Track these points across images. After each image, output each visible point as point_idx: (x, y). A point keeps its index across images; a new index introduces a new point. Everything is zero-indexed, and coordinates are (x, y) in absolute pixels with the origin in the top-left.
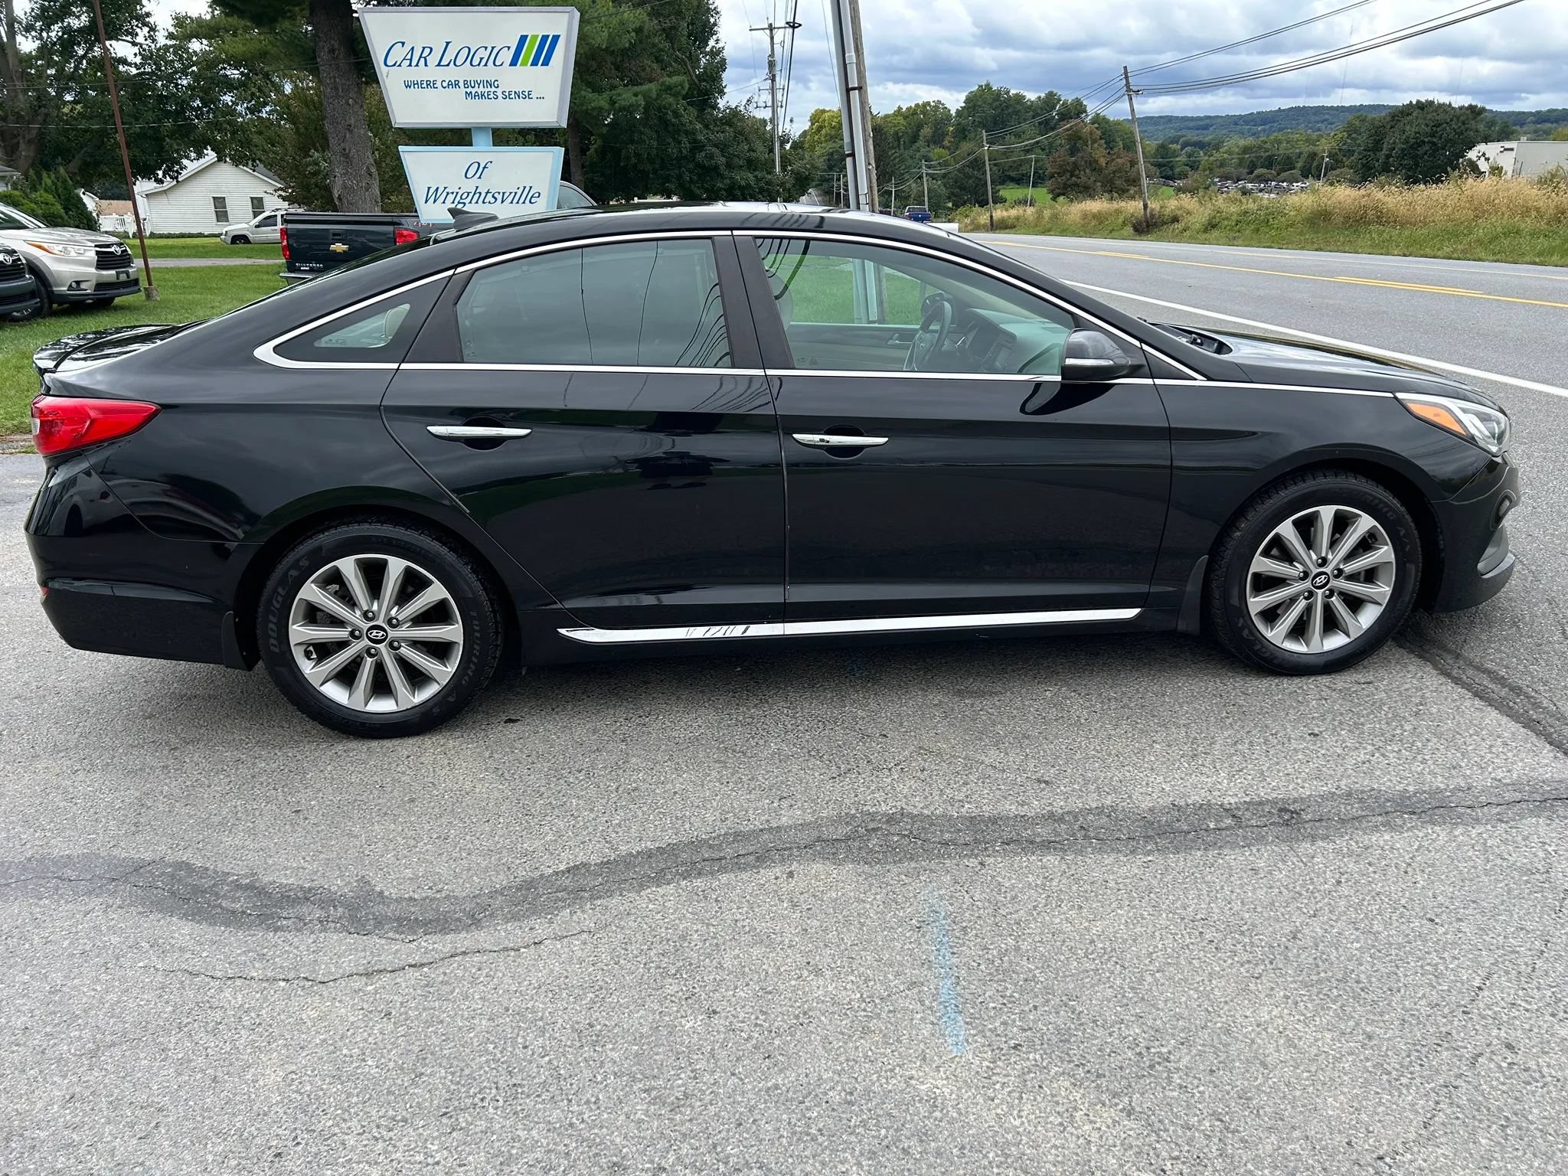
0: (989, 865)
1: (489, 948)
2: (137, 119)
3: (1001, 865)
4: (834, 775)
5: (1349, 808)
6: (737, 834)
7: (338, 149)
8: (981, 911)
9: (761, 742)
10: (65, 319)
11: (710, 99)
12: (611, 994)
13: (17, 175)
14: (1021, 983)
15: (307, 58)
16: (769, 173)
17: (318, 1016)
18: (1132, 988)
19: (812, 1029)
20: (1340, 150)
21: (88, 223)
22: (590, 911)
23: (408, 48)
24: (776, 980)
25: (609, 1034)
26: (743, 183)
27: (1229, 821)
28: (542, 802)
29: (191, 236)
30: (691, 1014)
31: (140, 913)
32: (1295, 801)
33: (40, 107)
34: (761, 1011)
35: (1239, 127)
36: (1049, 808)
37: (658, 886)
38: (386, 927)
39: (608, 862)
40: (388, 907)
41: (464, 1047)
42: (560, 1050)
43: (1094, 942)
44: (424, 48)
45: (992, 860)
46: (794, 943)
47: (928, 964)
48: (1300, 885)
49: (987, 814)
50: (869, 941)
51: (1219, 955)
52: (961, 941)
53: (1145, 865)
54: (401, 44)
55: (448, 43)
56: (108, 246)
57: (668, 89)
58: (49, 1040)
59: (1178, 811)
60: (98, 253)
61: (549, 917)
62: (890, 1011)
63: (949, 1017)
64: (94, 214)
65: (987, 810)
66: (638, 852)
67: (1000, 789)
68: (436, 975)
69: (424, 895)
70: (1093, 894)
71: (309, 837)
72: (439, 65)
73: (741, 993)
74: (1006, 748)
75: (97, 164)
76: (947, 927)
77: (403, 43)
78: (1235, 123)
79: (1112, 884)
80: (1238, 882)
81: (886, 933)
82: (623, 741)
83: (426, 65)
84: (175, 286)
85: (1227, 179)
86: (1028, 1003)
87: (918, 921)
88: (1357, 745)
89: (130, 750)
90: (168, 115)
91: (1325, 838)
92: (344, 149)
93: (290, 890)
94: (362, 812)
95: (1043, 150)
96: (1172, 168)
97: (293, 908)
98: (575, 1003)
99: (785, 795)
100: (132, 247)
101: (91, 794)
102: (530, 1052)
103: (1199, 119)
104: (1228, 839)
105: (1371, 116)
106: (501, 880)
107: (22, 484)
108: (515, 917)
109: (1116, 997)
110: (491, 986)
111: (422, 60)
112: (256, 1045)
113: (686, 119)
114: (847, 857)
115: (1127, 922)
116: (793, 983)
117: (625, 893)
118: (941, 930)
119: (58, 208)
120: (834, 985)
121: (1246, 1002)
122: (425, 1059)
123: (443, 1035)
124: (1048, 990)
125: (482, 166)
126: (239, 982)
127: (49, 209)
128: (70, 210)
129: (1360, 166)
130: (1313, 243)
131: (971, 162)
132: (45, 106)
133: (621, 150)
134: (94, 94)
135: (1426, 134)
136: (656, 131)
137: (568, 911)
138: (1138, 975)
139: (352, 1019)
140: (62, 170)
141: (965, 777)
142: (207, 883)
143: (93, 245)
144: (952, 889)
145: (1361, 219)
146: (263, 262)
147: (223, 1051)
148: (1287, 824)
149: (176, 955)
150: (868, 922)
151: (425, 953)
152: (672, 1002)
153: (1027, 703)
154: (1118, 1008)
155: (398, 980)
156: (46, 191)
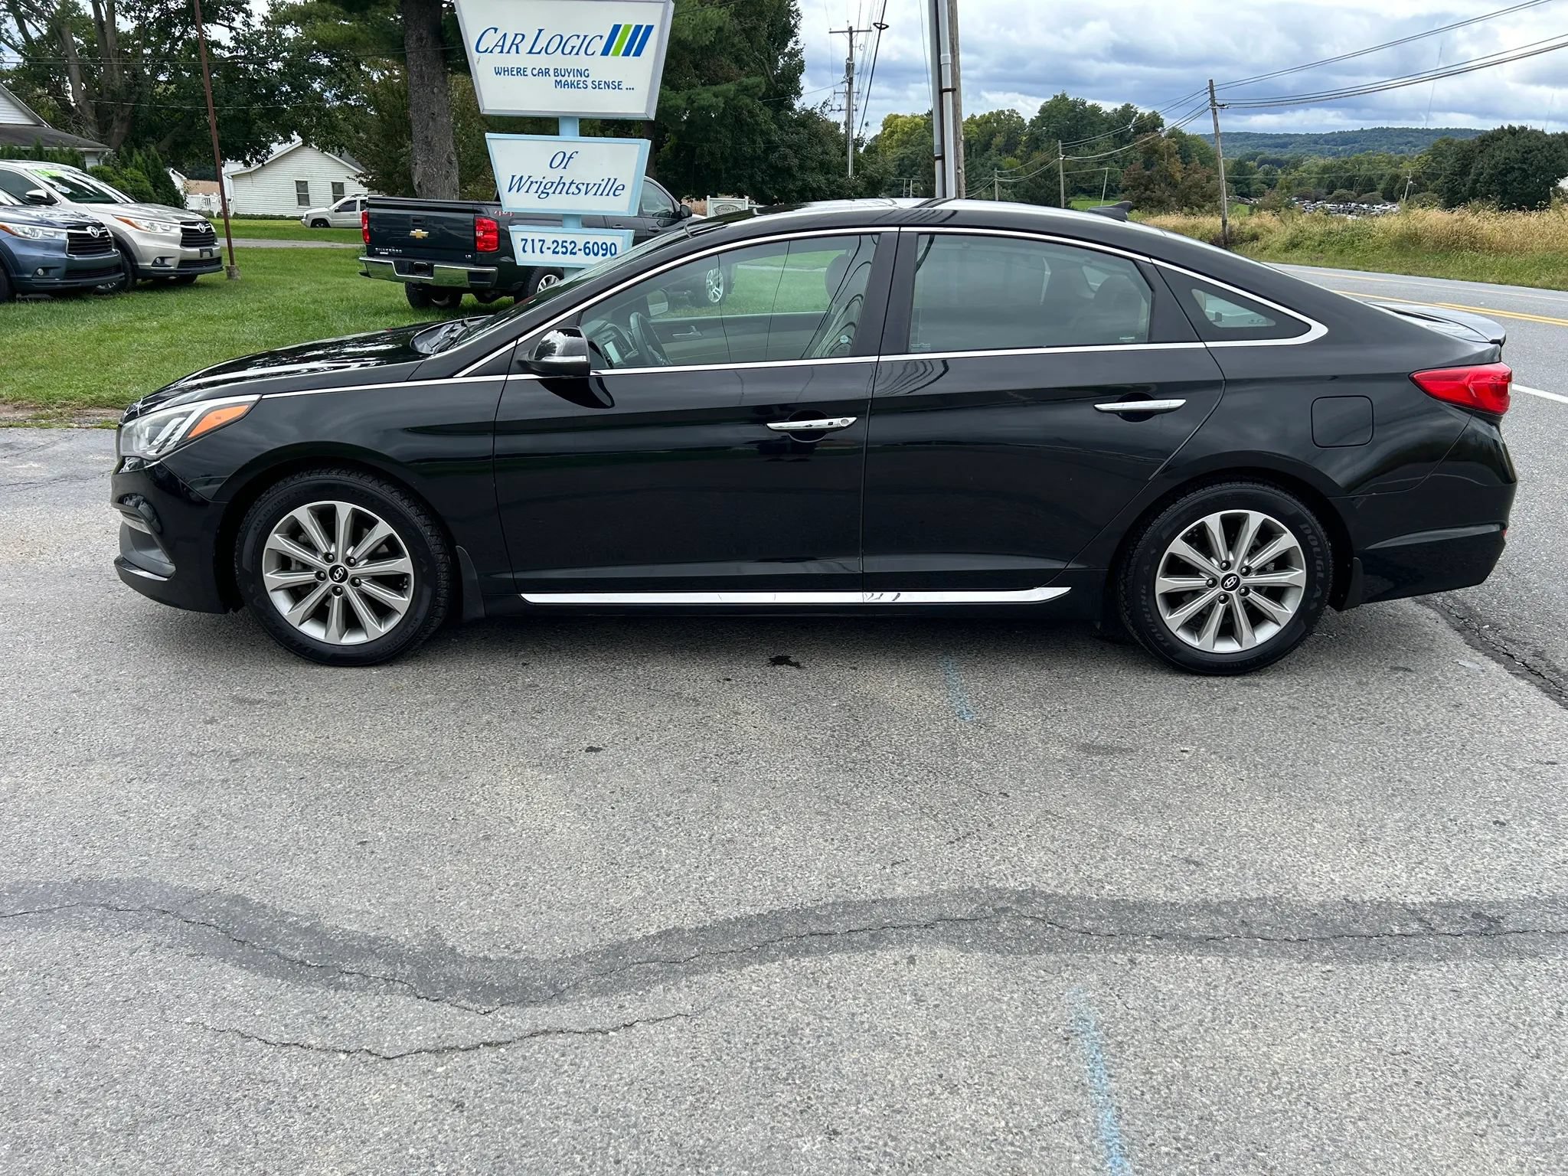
0: (1140, 963)
1: (574, 1028)
2: (227, 102)
3: (1154, 964)
4: (951, 839)
5: (1556, 918)
6: (847, 904)
7: (420, 136)
8: (1138, 1023)
9: (867, 793)
10: (147, 294)
11: (785, 100)
12: (714, 1098)
13: (109, 151)
14: (1196, 1122)
15: (396, 47)
16: (841, 176)
17: (382, 1101)
18: (1333, 1140)
19: (952, 1165)
20: (1424, 173)
21: (175, 200)
22: (686, 989)
23: (500, 34)
24: (904, 1094)
25: (713, 1152)
26: (815, 185)
27: (1415, 926)
28: (628, 849)
29: (273, 218)
30: (808, 1133)
31: (191, 956)
32: (1491, 906)
33: (135, 85)
34: (890, 1135)
35: (1319, 147)
36: (1202, 896)
37: (761, 963)
38: (458, 992)
39: (703, 929)
40: (461, 968)
41: (546, 1156)
42: (658, 1169)
43: (1278, 1073)
44: (516, 35)
45: (1143, 957)
46: (922, 1049)
47: (1080, 1087)
48: (1514, 1014)
49: (1131, 899)
50: (1009, 1052)
51: (1432, 1102)
52: (1117, 1060)
53: (1324, 976)
54: (493, 31)
55: (540, 31)
56: (194, 224)
57: (745, 90)
58: (83, 1109)
59: (1354, 908)
60: (183, 230)
61: (640, 993)
62: (1043, 1149)
63: (1114, 1162)
64: (182, 193)
65: (1132, 895)
66: (736, 918)
67: (1143, 869)
68: (513, 1057)
69: (500, 955)
70: (1267, 1009)
71: (375, 875)
72: (530, 52)
73: (865, 1110)
74: (1145, 819)
75: (186, 144)
76: (1099, 1040)
77: (496, 30)
78: (1315, 141)
79: (1288, 998)
80: (1439, 1006)
81: (1028, 1043)
82: (714, 781)
83: (517, 52)
84: (256, 266)
85: (1305, 198)
86: (1208, 1151)
87: (1064, 1030)
88: (1553, 840)
89: (189, 759)
90: (258, 98)
91: (1534, 955)
92: (427, 137)
93: (354, 939)
94: (432, 848)
95: (1116, 162)
96: (1248, 185)
97: (356, 962)
98: (673, 1107)
99: (898, 860)
100: (216, 226)
101: (146, 807)
102: (623, 1169)
103: (1278, 136)
104: (1418, 948)
105: (1457, 140)
106: (586, 943)
107: (96, 461)
108: (602, 991)
109: (1313, 1150)
110: (577, 1077)
111: (514, 47)
112: (312, 1134)
113: (761, 118)
114: (975, 942)
115: (1313, 1050)
116: (925, 1101)
117: (724, 969)
118: (1092, 1045)
119: (147, 185)
120: (973, 1107)
121: (1473, 1167)
122: (502, 1168)
123: (523, 1138)
124: (1230, 1136)
125: (568, 156)
126: (295, 1051)
127: (138, 186)
128: (159, 187)
129: (1445, 190)
130: (1400, 266)
131: (1044, 173)
132: (139, 85)
133: (696, 148)
134: (187, 75)
135: (1516, 161)
136: (731, 130)
137: (661, 987)
138: (1336, 1122)
139: (420, 1108)
140: (153, 148)
141: (1101, 851)
142: (263, 923)
143: (179, 222)
144: (1101, 991)
145: (1454, 243)
146: (341, 245)
147: (275, 1139)
148: (1484, 933)
149: (228, 1011)
150: (1006, 1027)
151: (502, 1029)
152: (785, 1115)
153: (1162, 764)
154: (1318, 1165)
155: (472, 1061)
156: (136, 167)
